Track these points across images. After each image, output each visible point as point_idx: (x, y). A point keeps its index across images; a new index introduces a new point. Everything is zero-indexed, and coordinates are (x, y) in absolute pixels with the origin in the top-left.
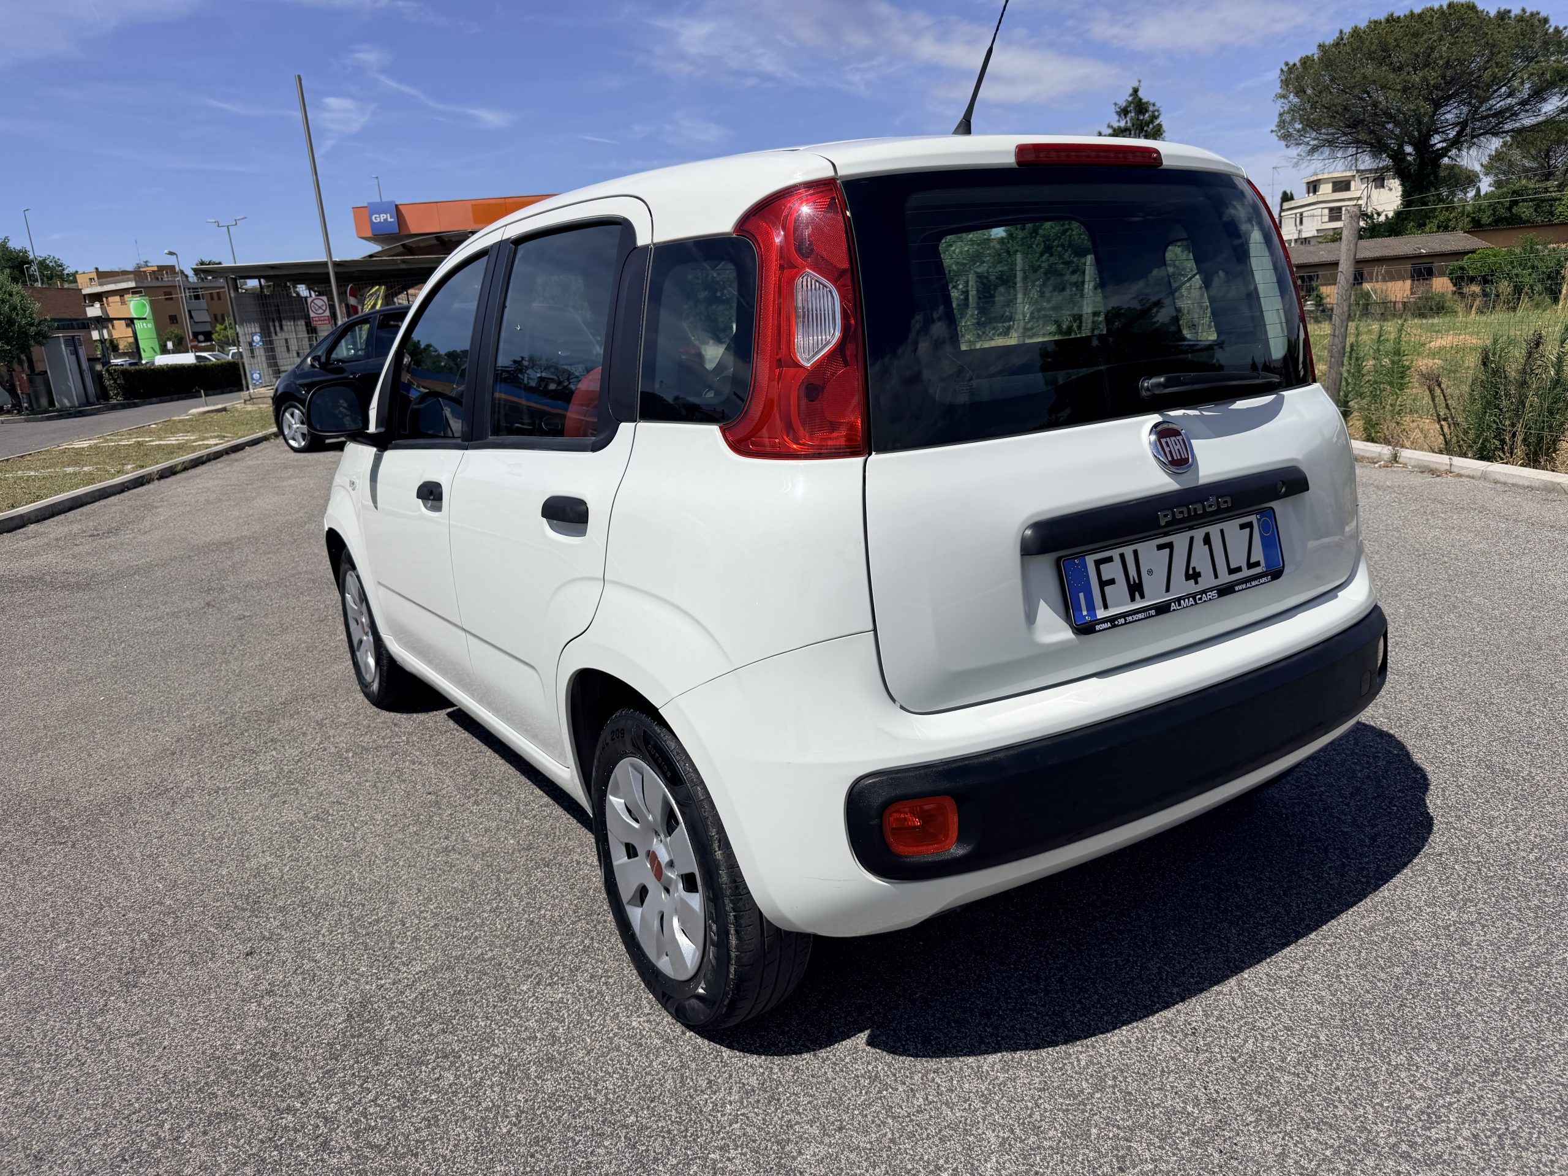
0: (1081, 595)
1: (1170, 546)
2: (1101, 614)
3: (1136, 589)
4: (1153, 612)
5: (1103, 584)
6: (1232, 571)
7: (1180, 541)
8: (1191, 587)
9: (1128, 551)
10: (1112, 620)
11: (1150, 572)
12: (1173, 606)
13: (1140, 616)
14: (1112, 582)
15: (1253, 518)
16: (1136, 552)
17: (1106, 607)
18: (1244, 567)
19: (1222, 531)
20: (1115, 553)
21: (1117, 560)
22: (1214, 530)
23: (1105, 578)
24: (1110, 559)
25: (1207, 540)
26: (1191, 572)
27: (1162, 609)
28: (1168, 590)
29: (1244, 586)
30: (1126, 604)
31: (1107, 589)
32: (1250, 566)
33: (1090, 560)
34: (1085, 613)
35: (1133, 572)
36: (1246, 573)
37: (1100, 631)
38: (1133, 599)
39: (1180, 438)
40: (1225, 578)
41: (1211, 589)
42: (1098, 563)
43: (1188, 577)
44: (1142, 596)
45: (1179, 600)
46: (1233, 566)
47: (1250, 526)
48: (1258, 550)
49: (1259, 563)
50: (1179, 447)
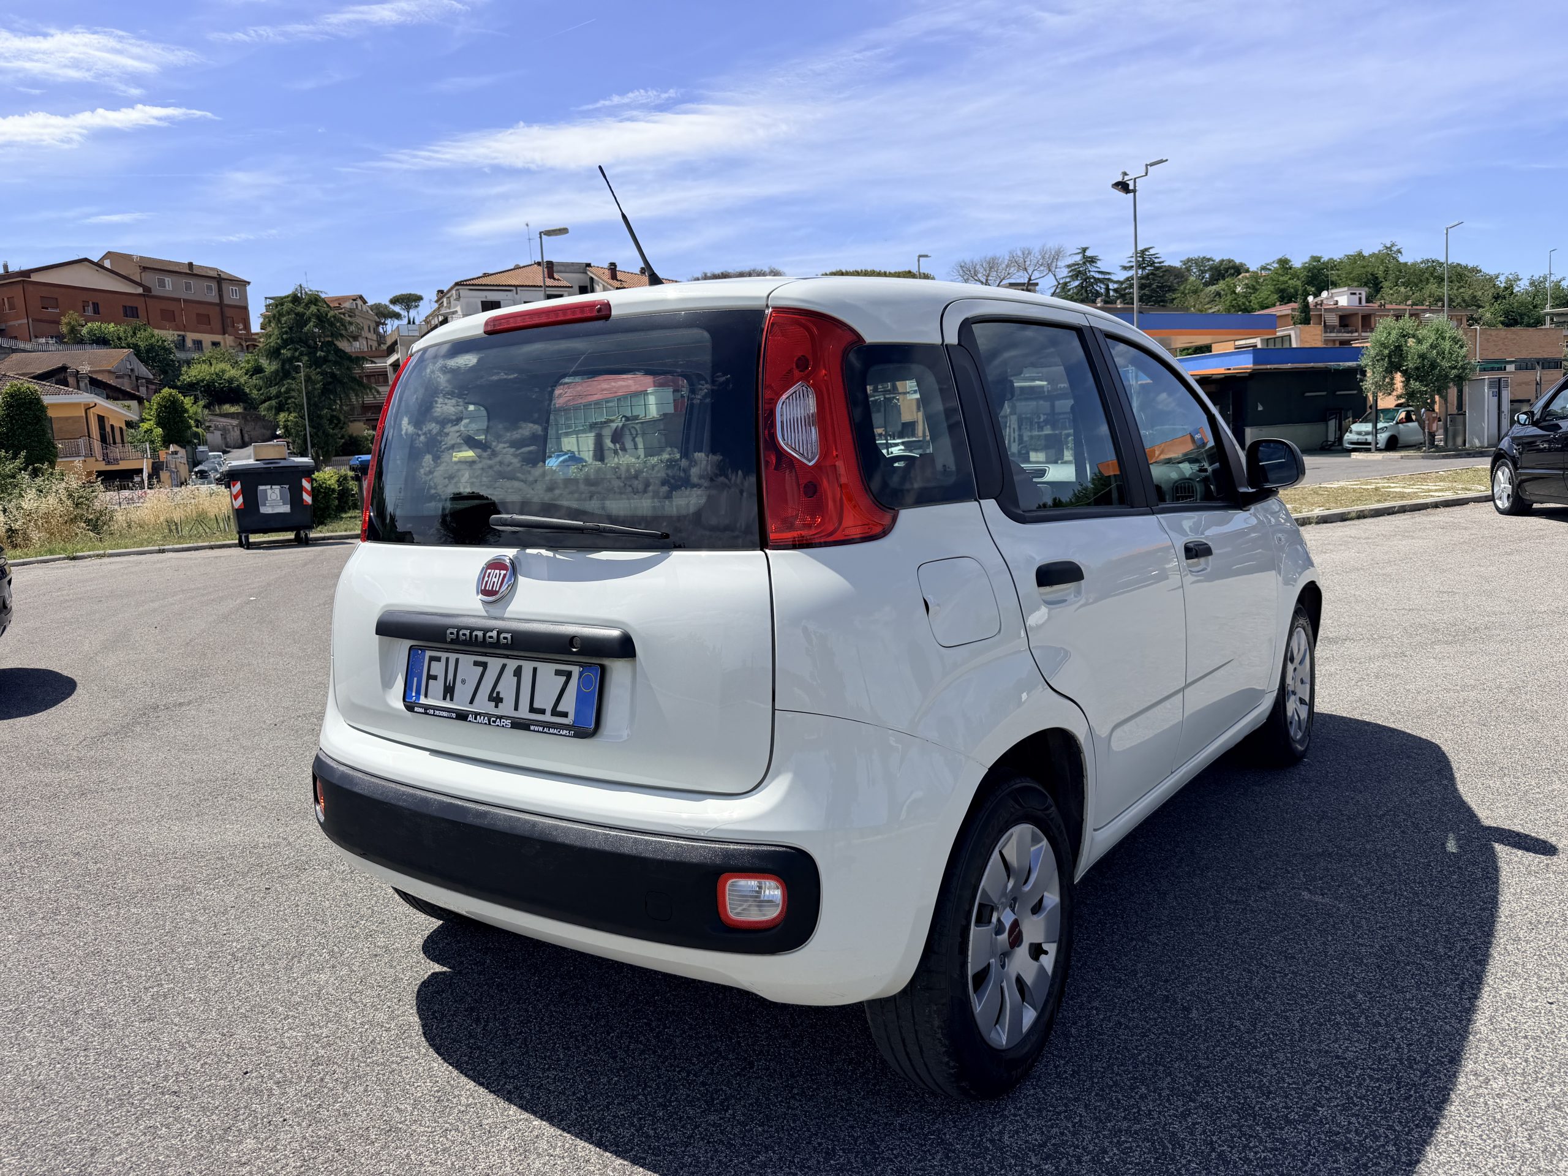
0: (415, 679)
1: (484, 665)
2: (423, 700)
3: (449, 691)
4: (454, 715)
5: (429, 677)
6: (532, 710)
7: (494, 664)
8: (490, 708)
9: (453, 657)
10: (427, 708)
11: (463, 681)
12: (470, 718)
13: (445, 714)
14: (435, 678)
15: (576, 670)
16: (457, 661)
17: (426, 696)
18: (549, 711)
19: (535, 670)
20: (444, 655)
21: (443, 660)
22: (528, 667)
23: (432, 673)
24: (438, 659)
25: (518, 672)
26: (495, 695)
27: (462, 716)
28: (471, 702)
29: (541, 729)
30: (439, 700)
31: (431, 682)
32: (555, 713)
33: (428, 654)
34: (414, 694)
35: (450, 677)
36: (548, 717)
37: (418, 713)
38: (444, 698)
40: (524, 713)
41: (507, 718)
42: (432, 659)
43: (491, 699)
44: (452, 699)
45: (476, 714)
46: (536, 705)
47: (569, 675)
48: (569, 704)
49: (565, 715)
50: (496, 580)
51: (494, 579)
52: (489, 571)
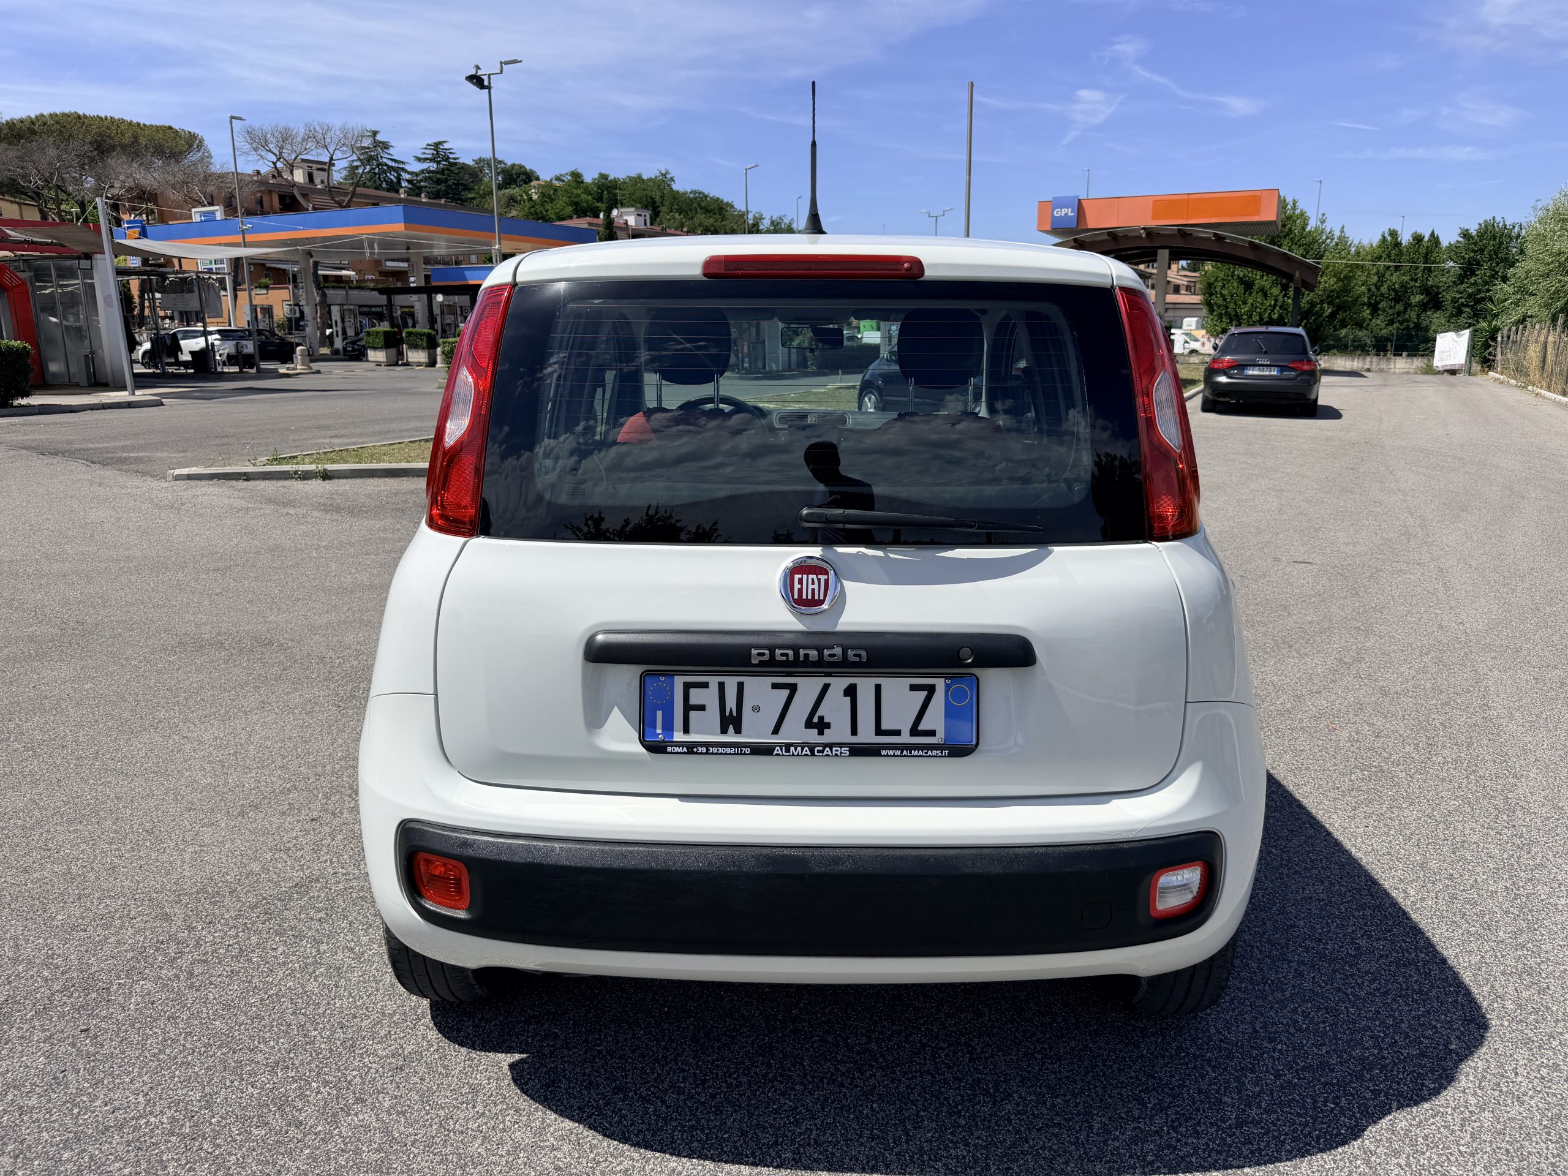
0: (659, 714)
1: (793, 688)
2: (679, 736)
3: (731, 721)
4: (748, 750)
5: (688, 708)
6: (879, 731)
7: (808, 687)
8: (812, 736)
9: (731, 683)
10: (691, 748)
11: (756, 709)
12: (777, 750)
13: (728, 750)
14: (702, 708)
15: (940, 684)
16: (741, 686)
17: (686, 730)
18: (906, 730)
19: (878, 688)
20: (713, 681)
21: (714, 688)
22: (865, 686)
23: (693, 701)
24: (705, 685)
25: (851, 692)
26: (815, 720)
27: (762, 750)
28: (776, 731)
29: (898, 753)
30: (717, 735)
31: (693, 714)
32: (914, 731)
33: (679, 681)
34: (659, 731)
35: (731, 703)
36: (906, 738)
37: (672, 753)
38: (724, 731)
39: (823, 578)
40: (867, 735)
41: (841, 745)
42: (687, 686)
43: (809, 724)
44: (738, 731)
45: (788, 747)
46: (884, 727)
47: (931, 690)
48: (935, 719)
49: (932, 733)
50: (816, 586)
51: (811, 587)
52: (797, 577)
